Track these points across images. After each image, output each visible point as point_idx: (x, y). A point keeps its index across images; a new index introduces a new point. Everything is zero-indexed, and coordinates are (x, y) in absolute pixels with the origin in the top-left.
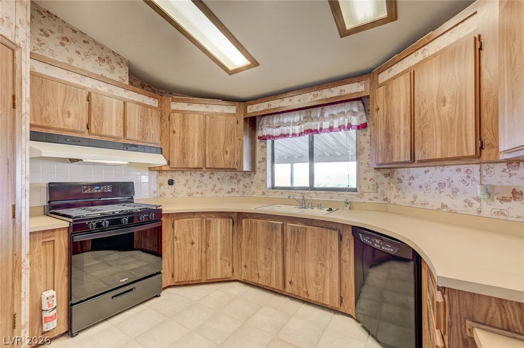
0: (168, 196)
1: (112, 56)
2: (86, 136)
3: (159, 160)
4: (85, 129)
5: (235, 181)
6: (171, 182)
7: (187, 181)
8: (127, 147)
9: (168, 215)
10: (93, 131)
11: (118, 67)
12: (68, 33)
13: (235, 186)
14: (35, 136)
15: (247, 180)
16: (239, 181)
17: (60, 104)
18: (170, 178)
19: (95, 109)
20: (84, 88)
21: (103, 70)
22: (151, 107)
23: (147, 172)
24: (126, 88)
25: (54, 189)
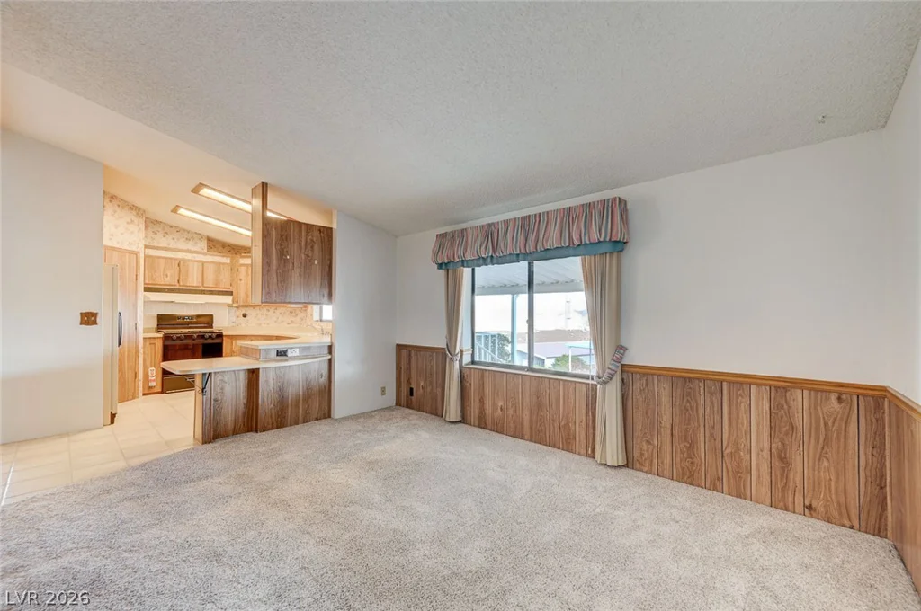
0: (243, 325)
1: (195, 236)
2: (177, 287)
3: (228, 299)
4: (176, 283)
5: (294, 314)
6: (245, 316)
7: (257, 314)
8: (203, 292)
9: (228, 336)
10: (181, 284)
11: (198, 241)
12: (167, 229)
13: (293, 319)
14: (147, 289)
15: (302, 315)
16: (297, 315)
17: (162, 270)
18: (244, 312)
19: (182, 271)
20: (175, 259)
21: (190, 246)
22: (223, 264)
23: (227, 309)
24: (204, 254)
25: (161, 318)
